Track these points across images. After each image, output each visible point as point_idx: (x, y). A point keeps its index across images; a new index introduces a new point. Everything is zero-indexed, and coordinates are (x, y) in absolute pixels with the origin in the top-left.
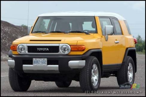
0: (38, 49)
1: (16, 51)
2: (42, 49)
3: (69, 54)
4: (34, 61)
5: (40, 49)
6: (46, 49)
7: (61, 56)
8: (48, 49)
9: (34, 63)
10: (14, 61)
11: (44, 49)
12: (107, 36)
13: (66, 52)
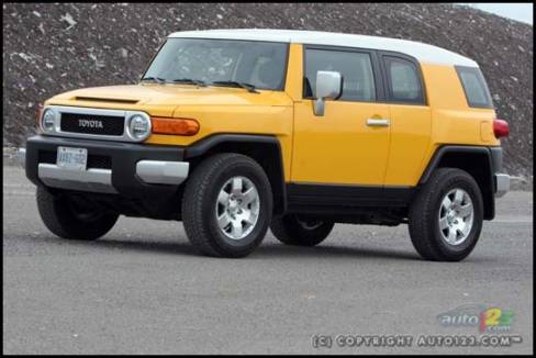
0: (80, 121)
2: (89, 123)
3: (148, 142)
4: (60, 156)
5: (84, 123)
6: (97, 122)
7: (128, 146)
8: (101, 125)
9: (60, 160)
11: (92, 124)
12: (320, 100)
13: (141, 137)
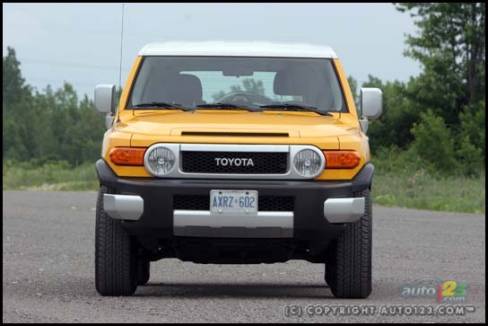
0: (218, 159)
1: (142, 165)
2: (231, 161)
3: (320, 178)
4: (215, 200)
5: (224, 162)
6: (245, 160)
8: (250, 160)
9: (215, 205)
10: (138, 198)
11: (238, 162)
12: (366, 120)
